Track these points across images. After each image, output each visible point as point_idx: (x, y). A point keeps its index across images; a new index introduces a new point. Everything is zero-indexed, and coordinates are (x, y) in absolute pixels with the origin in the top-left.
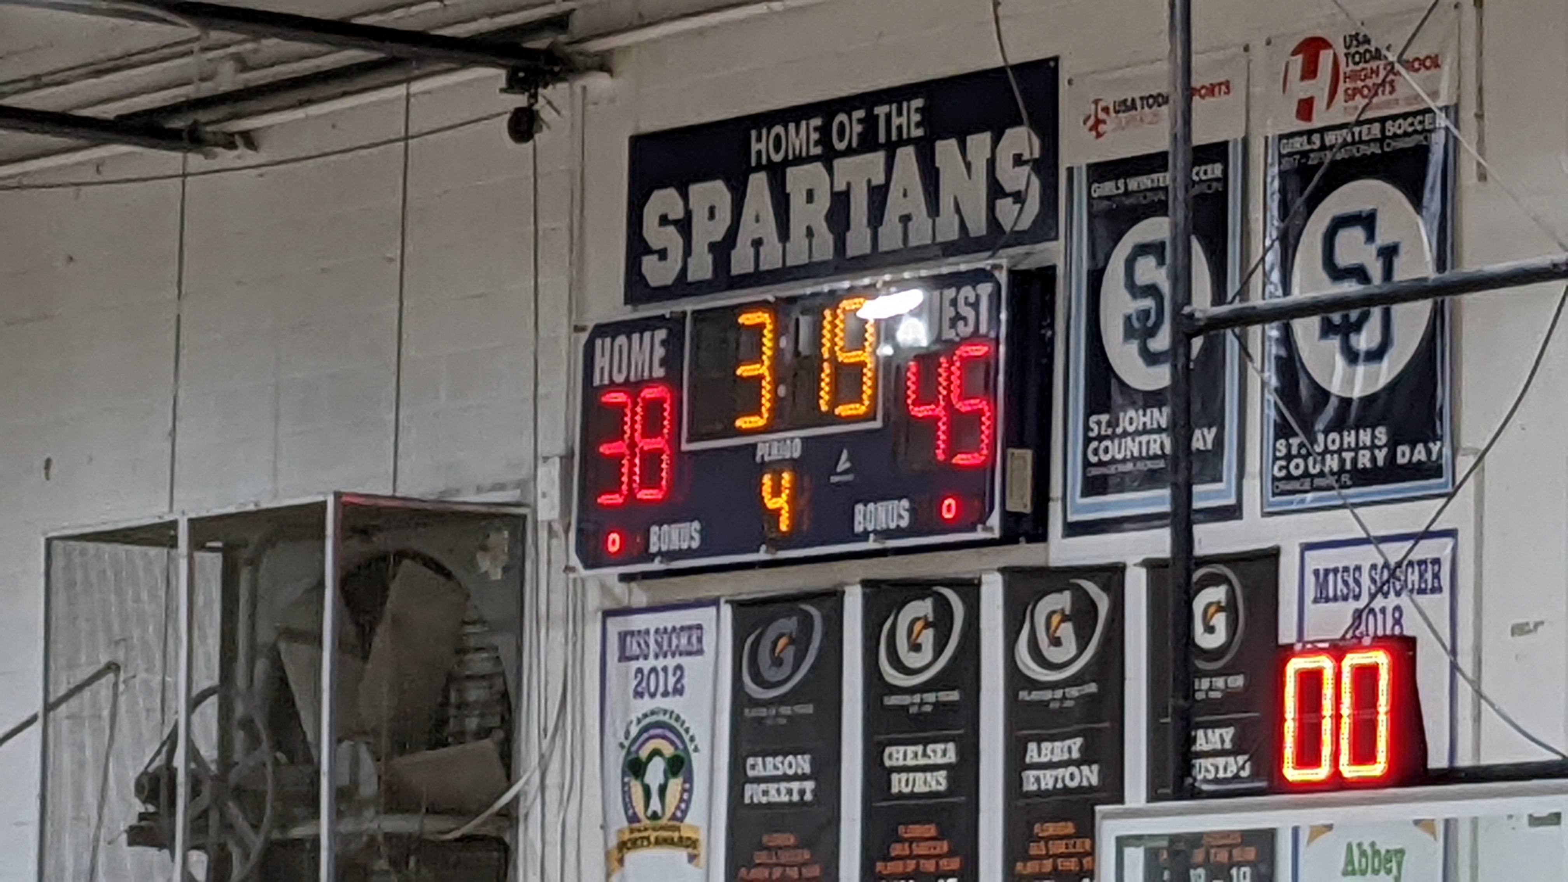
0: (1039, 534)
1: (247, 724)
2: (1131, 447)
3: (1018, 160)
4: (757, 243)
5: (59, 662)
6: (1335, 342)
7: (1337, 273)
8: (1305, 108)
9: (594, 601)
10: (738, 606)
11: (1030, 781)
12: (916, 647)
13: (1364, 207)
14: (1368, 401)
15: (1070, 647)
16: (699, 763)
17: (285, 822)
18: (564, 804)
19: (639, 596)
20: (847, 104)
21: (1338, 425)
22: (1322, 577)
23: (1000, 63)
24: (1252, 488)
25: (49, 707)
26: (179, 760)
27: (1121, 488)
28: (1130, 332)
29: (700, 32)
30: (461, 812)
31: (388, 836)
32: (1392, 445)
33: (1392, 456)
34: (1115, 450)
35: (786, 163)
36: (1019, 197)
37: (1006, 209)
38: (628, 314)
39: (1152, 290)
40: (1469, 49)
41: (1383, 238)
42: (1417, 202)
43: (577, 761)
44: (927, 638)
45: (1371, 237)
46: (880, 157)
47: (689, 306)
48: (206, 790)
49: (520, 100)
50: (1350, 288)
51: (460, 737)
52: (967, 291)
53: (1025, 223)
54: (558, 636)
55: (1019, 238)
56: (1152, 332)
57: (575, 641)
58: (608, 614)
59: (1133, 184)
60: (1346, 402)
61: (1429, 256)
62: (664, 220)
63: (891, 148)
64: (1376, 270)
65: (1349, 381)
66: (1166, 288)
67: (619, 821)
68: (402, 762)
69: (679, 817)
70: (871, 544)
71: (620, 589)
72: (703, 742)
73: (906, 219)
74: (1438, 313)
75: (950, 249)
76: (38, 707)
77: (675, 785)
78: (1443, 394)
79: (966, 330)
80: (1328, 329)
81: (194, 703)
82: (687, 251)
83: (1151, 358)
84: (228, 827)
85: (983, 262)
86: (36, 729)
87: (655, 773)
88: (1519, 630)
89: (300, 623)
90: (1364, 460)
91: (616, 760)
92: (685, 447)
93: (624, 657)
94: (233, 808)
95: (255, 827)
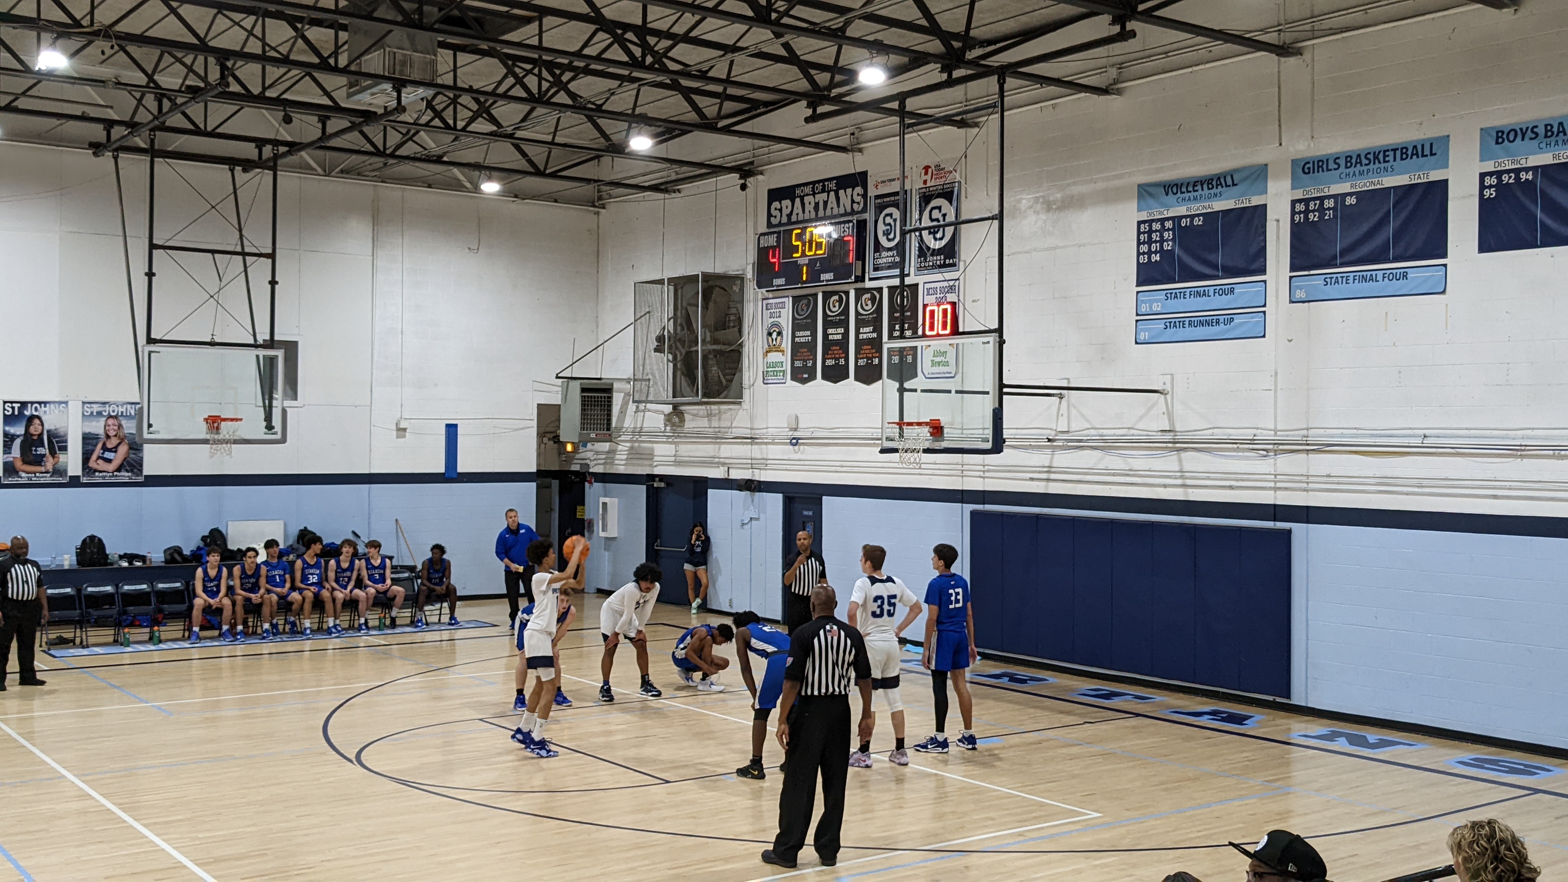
0: (863, 281)
1: (681, 325)
2: (884, 260)
3: (858, 195)
4: (797, 214)
5: (638, 310)
6: (932, 236)
7: (932, 220)
8: (925, 182)
9: (760, 296)
10: (793, 297)
11: (861, 337)
12: (834, 306)
13: (939, 205)
14: (939, 249)
15: (870, 306)
16: (784, 333)
17: (690, 347)
18: (753, 343)
19: (770, 295)
20: (818, 182)
21: (932, 255)
22: (928, 290)
23: (853, 172)
24: (912, 270)
25: (635, 321)
26: (666, 333)
27: (882, 270)
28: (884, 234)
29: (784, 165)
30: (730, 344)
31: (714, 350)
32: (945, 260)
33: (945, 262)
34: (880, 261)
35: (804, 196)
36: (858, 203)
37: (855, 206)
38: (767, 231)
39: (889, 224)
40: (964, 167)
41: (943, 212)
42: (951, 203)
43: (756, 333)
44: (837, 304)
45: (940, 211)
46: (826, 194)
47: (782, 229)
48: (672, 340)
49: (743, 181)
50: (935, 223)
51: (729, 327)
52: (847, 225)
53: (860, 209)
54: (752, 304)
55: (858, 213)
56: (889, 234)
57: (756, 306)
58: (763, 299)
59: (885, 200)
60: (934, 250)
61: (953, 216)
62: (776, 209)
63: (828, 192)
64: (941, 219)
65: (935, 245)
66: (893, 224)
67: (766, 346)
68: (716, 333)
69: (780, 345)
70: (825, 283)
71: (766, 294)
72: (785, 328)
73: (832, 208)
74: (955, 229)
75: (842, 215)
76: (633, 320)
77: (779, 338)
78: (957, 248)
79: (846, 234)
80: (930, 233)
81: (669, 320)
82: (781, 216)
83: (889, 240)
84: (677, 348)
85: (850, 218)
86: (632, 326)
87: (774, 335)
88: (974, 301)
89: (693, 301)
90: (938, 263)
91: (765, 333)
92: (782, 261)
93: (767, 309)
94: (678, 344)
95: (683, 348)
